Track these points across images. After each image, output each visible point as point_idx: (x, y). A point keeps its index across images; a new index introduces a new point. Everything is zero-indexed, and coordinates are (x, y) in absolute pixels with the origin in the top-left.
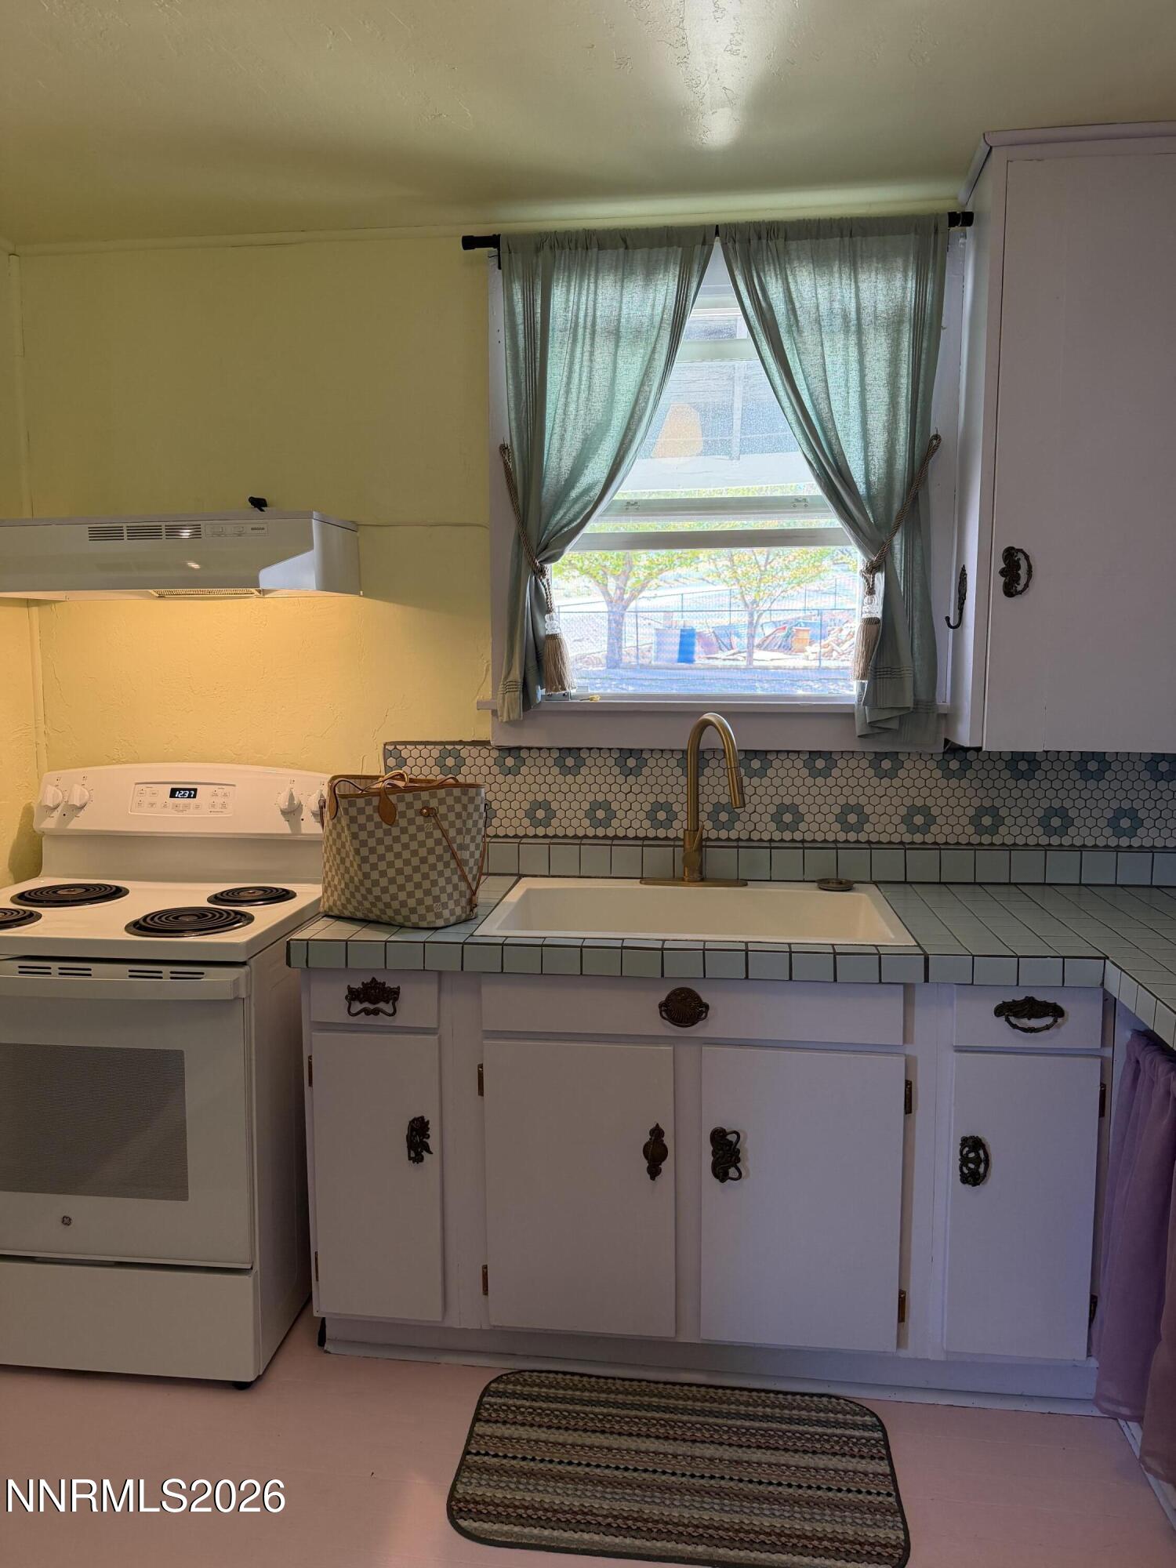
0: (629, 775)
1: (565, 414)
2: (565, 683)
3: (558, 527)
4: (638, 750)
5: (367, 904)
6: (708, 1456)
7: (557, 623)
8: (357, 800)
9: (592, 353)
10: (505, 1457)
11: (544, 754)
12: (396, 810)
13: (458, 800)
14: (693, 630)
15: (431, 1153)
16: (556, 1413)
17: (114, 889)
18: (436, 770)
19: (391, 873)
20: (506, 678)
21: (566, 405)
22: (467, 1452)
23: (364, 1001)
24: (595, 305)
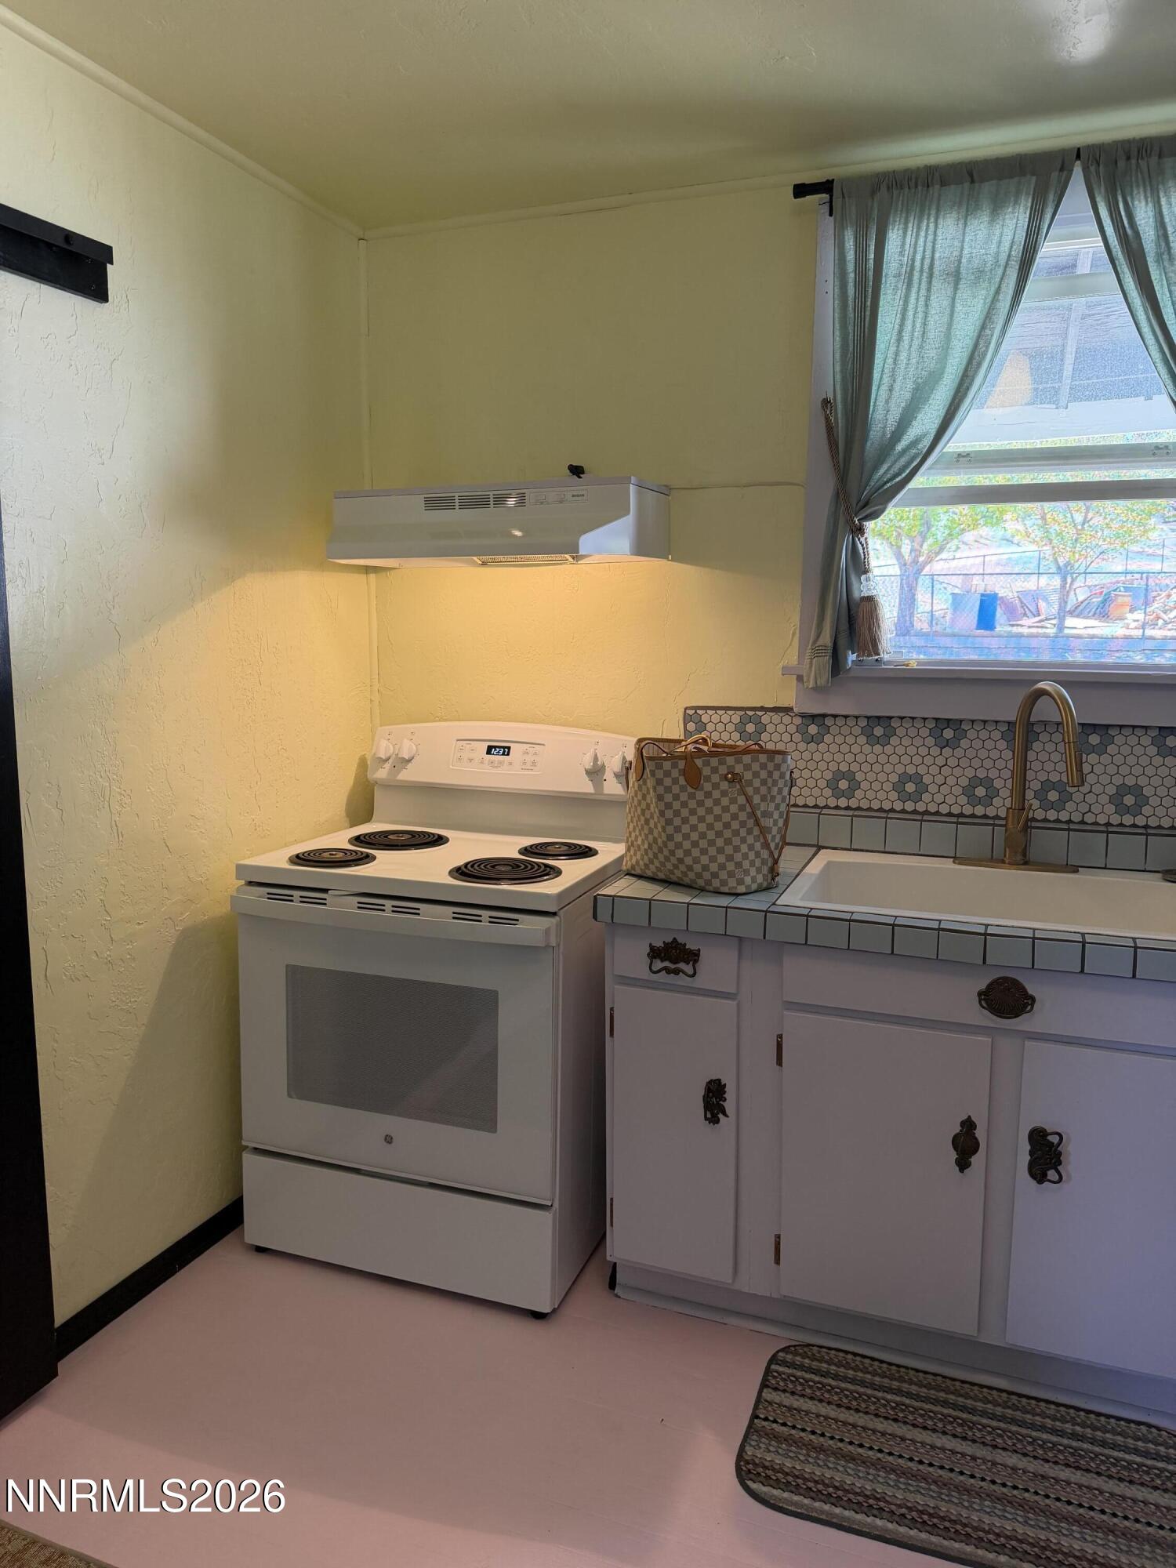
0: (944, 747)
1: (895, 364)
2: (880, 647)
3: (881, 482)
4: (957, 720)
5: (669, 866)
6: (1011, 1465)
7: (874, 584)
8: (664, 763)
9: (928, 298)
10: (794, 1427)
11: (851, 722)
12: (701, 773)
13: (763, 766)
14: (996, 595)
15: (726, 1116)
16: (846, 1392)
17: (436, 837)
18: (736, 736)
19: (694, 836)
20: (815, 642)
21: (897, 354)
22: (755, 1416)
23: (666, 960)
24: (933, 247)
